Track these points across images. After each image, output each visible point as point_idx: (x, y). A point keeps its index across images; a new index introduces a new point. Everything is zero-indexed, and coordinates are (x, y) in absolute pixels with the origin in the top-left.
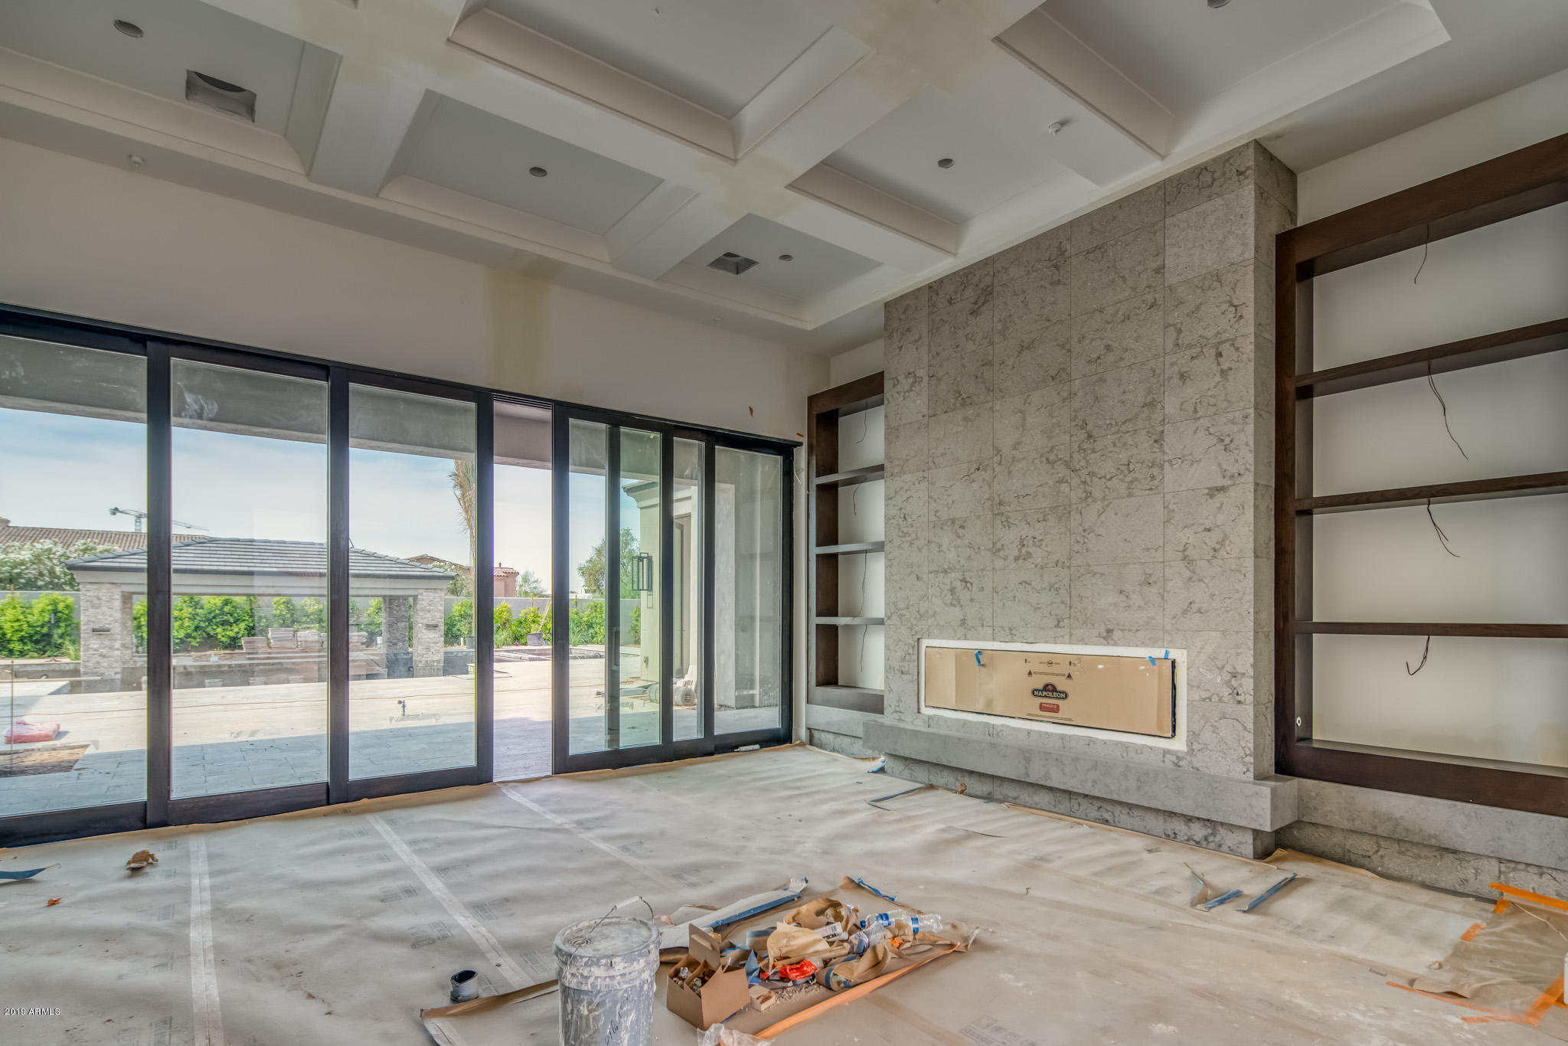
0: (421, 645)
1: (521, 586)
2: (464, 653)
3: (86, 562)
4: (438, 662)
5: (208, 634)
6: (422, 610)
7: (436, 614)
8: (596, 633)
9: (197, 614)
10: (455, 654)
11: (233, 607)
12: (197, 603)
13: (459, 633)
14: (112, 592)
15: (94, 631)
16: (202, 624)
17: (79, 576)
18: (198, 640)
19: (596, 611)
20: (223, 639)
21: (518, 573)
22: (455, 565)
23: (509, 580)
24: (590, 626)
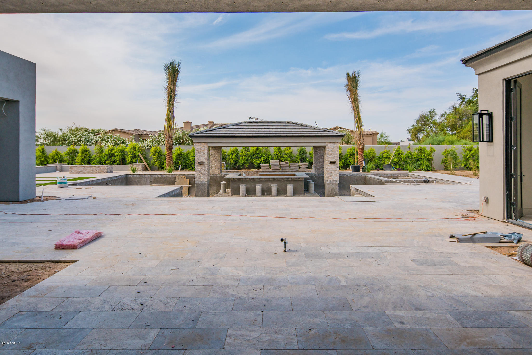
0: (328, 172)
1: (380, 139)
2: (351, 175)
3: (196, 134)
4: (336, 181)
5: (251, 162)
6: (328, 153)
7: (335, 156)
8: (421, 164)
9: (248, 154)
10: (346, 175)
11: (260, 151)
12: (248, 149)
13: (349, 163)
14: (204, 147)
15: (199, 163)
16: (249, 158)
17: (194, 140)
18: (248, 164)
19: (421, 152)
20: (256, 164)
21: (378, 133)
22: (348, 130)
23: (374, 136)
24: (418, 160)
